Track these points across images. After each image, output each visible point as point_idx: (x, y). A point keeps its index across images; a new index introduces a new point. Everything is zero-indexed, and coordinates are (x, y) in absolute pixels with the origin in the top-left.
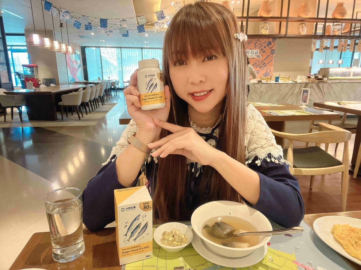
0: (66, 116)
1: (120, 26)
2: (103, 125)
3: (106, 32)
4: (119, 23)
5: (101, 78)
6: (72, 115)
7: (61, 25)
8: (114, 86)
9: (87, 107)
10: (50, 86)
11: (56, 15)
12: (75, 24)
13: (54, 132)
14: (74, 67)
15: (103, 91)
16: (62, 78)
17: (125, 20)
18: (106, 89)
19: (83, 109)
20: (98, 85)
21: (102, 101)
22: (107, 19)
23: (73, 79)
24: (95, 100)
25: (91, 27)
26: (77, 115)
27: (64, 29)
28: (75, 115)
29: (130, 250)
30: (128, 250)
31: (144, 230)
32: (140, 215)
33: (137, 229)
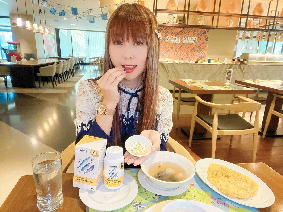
0: (43, 84)
1: (88, 14)
2: (73, 92)
3: (76, 18)
4: (87, 12)
5: (71, 55)
6: (48, 84)
7: (40, 11)
8: (82, 62)
9: (60, 78)
10: (30, 60)
11: (36, 3)
12: (51, 11)
13: (33, 97)
14: (49, 45)
15: (73, 65)
16: (39, 54)
17: (91, 10)
18: (75, 64)
19: (57, 79)
20: (69, 61)
21: (72, 73)
22: (78, 8)
23: (49, 54)
24: (67, 73)
25: (64, 14)
26: (51, 84)
27: (42, 14)
28: (50, 84)
29: (80, 179)
30: (79, 179)
31: (91, 169)
32: (89, 158)
33: (86, 166)
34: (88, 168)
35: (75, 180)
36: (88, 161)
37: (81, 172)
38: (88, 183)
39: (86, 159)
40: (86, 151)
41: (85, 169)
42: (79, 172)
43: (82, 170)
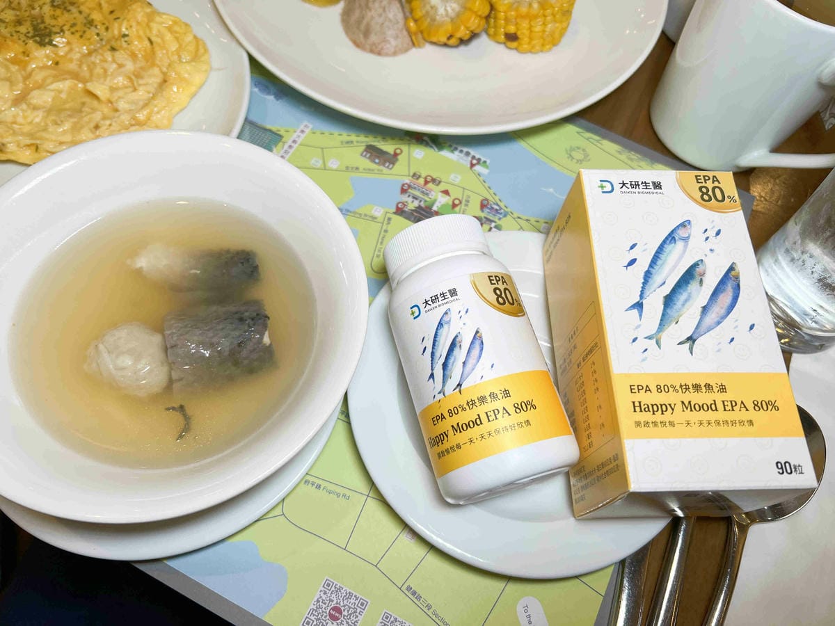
31: (726, 298)
32: (689, 222)
33: (687, 286)
34: (700, 294)
35: (638, 424)
36: (686, 246)
37: (664, 337)
38: (741, 422)
39: (671, 238)
40: (657, 185)
41: (683, 305)
42: (649, 338)
43: (664, 321)
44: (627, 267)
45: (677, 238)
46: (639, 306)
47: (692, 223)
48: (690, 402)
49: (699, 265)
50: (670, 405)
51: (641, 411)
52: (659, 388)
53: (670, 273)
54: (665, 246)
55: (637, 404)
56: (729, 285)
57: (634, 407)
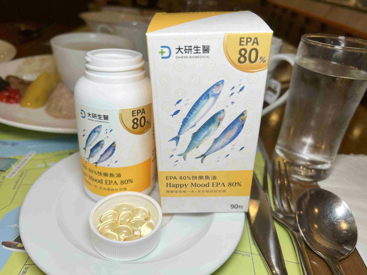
29: (187, 182)
30: (182, 182)
31: (232, 133)
32: (222, 82)
33: (209, 127)
34: (216, 131)
36: (215, 101)
37: (189, 155)
38: (220, 191)
39: (206, 95)
40: (206, 49)
41: (204, 138)
42: (180, 155)
43: (190, 147)
44: (173, 115)
45: (210, 95)
46: (177, 139)
47: (225, 82)
48: (195, 184)
49: (220, 113)
50: (185, 185)
51: (170, 187)
52: (181, 178)
53: (200, 119)
54: (201, 101)
55: (168, 184)
56: (237, 125)
57: (167, 185)
